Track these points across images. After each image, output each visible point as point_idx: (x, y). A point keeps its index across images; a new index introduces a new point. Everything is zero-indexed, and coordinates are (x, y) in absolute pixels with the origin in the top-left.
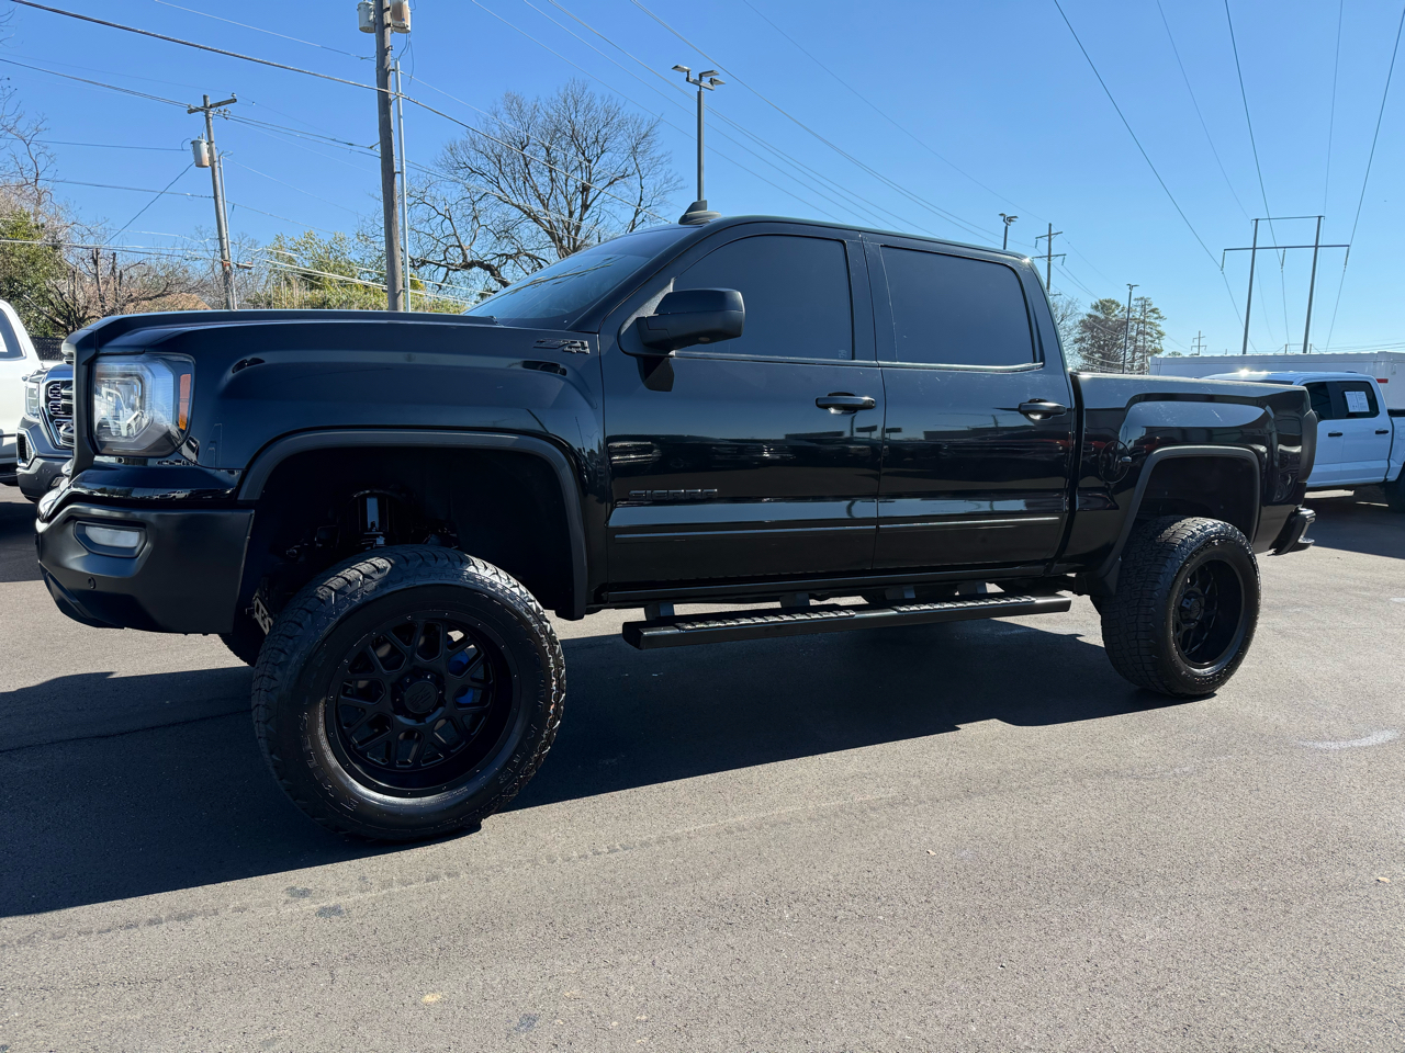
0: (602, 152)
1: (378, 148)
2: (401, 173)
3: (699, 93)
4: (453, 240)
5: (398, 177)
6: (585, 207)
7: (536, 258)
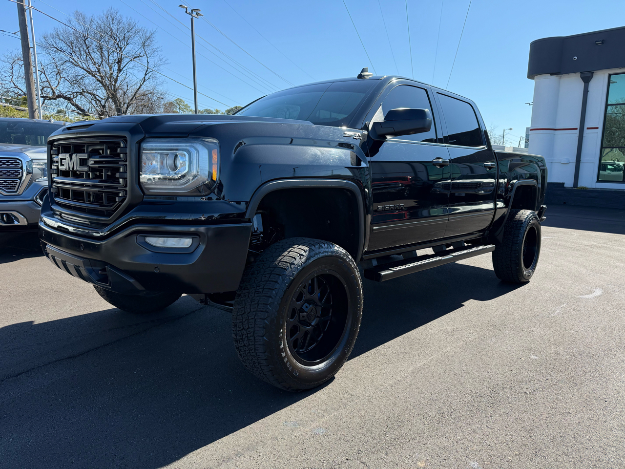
0: (127, 44)
1: (19, 34)
2: (33, 48)
3: (192, 19)
4: (47, 84)
5: (31, 50)
6: (120, 70)
7: (94, 95)
